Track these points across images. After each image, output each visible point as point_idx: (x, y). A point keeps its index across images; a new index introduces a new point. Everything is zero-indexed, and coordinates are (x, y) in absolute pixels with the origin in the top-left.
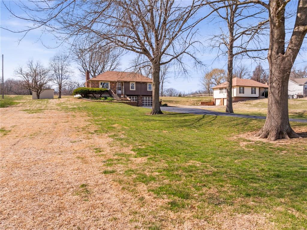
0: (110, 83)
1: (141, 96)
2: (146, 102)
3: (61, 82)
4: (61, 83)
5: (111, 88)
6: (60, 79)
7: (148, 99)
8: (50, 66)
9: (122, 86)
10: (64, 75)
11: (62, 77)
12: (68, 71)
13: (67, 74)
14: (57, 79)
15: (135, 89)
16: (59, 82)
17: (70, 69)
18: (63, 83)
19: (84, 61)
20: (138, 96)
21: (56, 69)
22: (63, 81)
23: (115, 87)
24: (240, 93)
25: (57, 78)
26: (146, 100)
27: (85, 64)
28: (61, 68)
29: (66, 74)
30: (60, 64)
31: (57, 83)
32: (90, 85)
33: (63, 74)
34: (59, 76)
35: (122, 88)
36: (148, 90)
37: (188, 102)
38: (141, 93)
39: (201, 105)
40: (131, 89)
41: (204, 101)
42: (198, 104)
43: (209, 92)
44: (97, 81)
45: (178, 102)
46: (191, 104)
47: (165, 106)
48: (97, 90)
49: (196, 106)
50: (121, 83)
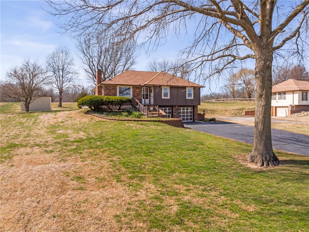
0: (133, 88)
1: (177, 107)
2: (184, 116)
3: (62, 86)
4: (62, 88)
5: (133, 95)
6: (61, 83)
7: (185, 111)
8: (48, 66)
9: (150, 92)
10: (66, 76)
11: (63, 79)
12: (71, 72)
13: (69, 76)
14: (57, 82)
15: (169, 97)
16: (59, 86)
17: (73, 70)
18: (64, 87)
19: (91, 60)
20: (172, 106)
21: (55, 69)
22: (64, 85)
23: (139, 94)
24: (303, 100)
25: (57, 80)
26: (184, 113)
27: (93, 63)
28: (61, 67)
29: (67, 76)
30: (60, 63)
31: (56, 87)
32: (103, 91)
33: (64, 76)
34: (59, 78)
35: (150, 95)
36: (187, 98)
37: (226, 111)
38: (178, 103)
39: (245, 115)
40: (163, 97)
41: (248, 110)
42: (242, 115)
43: (234, 96)
44: (113, 86)
45: (215, 111)
46: (232, 114)
47: (213, 121)
48: (114, 100)
49: (240, 116)
50: (148, 88)
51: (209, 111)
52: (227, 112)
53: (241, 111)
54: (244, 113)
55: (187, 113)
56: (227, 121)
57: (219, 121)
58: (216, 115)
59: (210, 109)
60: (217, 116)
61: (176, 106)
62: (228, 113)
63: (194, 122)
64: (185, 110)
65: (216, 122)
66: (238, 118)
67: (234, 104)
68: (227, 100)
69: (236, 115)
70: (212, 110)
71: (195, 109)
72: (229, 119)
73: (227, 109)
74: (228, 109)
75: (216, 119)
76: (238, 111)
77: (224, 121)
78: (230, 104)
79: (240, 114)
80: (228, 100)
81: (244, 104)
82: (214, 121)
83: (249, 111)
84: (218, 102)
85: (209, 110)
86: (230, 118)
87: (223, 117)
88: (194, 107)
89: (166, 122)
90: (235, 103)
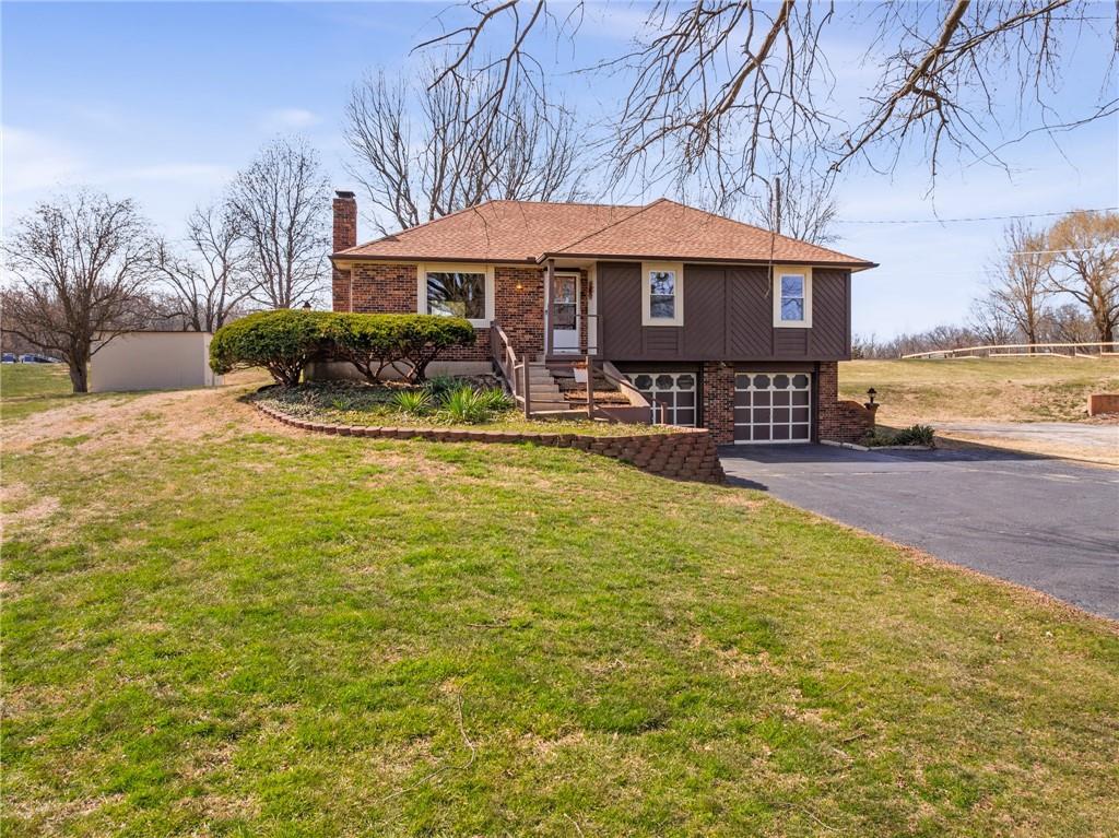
0: (497, 275)
1: (726, 372)
2: (762, 416)
5: (500, 311)
6: (284, 282)
7: (772, 388)
9: (583, 295)
15: (678, 320)
20: (699, 366)
23: (531, 304)
26: (762, 398)
31: (267, 299)
34: (279, 264)
35: (585, 310)
36: (778, 322)
37: (996, 393)
38: (728, 350)
39: (1094, 414)
40: (648, 320)
41: (1107, 392)
42: (1075, 412)
43: (1031, 334)
44: (397, 267)
45: (937, 395)
46: (1023, 409)
47: (918, 443)
48: (370, 330)
49: (1064, 420)
50: (578, 275)
51: (910, 397)
52: (996, 402)
53: (1070, 397)
54: (1088, 407)
55: (781, 398)
56: (996, 443)
57: (952, 442)
58: (943, 413)
59: (914, 386)
60: (947, 418)
61: (717, 363)
62: (1003, 401)
63: (814, 450)
64: (768, 384)
65: (934, 449)
66: (1057, 429)
67: (1032, 368)
68: (998, 351)
69: (1042, 413)
70: (926, 391)
71: (823, 380)
72: (1010, 435)
73: (997, 386)
74: (1002, 383)
75: (936, 434)
76: (1054, 394)
77: (983, 442)
78: (1013, 367)
79: (1067, 409)
80: (1005, 351)
81: (1079, 367)
82: (921, 442)
83: (1113, 393)
84: (960, 360)
85: (910, 392)
86: (1011, 426)
87: (979, 423)
88: (819, 371)
89: (609, 448)
90: (1036, 362)
